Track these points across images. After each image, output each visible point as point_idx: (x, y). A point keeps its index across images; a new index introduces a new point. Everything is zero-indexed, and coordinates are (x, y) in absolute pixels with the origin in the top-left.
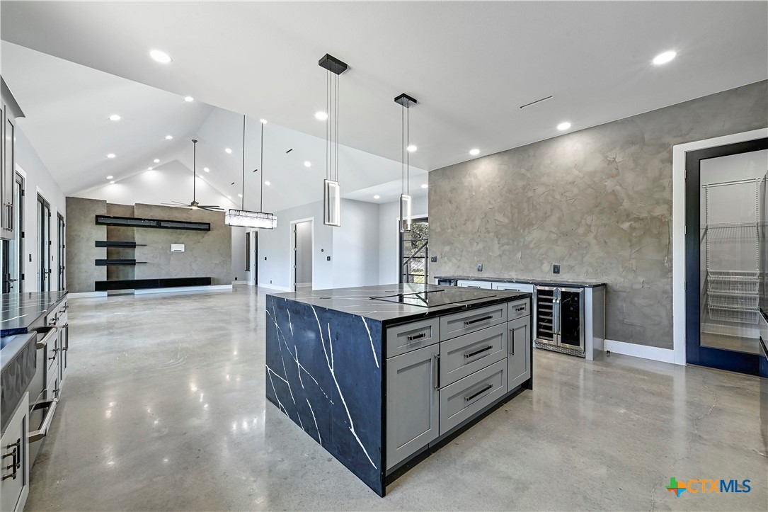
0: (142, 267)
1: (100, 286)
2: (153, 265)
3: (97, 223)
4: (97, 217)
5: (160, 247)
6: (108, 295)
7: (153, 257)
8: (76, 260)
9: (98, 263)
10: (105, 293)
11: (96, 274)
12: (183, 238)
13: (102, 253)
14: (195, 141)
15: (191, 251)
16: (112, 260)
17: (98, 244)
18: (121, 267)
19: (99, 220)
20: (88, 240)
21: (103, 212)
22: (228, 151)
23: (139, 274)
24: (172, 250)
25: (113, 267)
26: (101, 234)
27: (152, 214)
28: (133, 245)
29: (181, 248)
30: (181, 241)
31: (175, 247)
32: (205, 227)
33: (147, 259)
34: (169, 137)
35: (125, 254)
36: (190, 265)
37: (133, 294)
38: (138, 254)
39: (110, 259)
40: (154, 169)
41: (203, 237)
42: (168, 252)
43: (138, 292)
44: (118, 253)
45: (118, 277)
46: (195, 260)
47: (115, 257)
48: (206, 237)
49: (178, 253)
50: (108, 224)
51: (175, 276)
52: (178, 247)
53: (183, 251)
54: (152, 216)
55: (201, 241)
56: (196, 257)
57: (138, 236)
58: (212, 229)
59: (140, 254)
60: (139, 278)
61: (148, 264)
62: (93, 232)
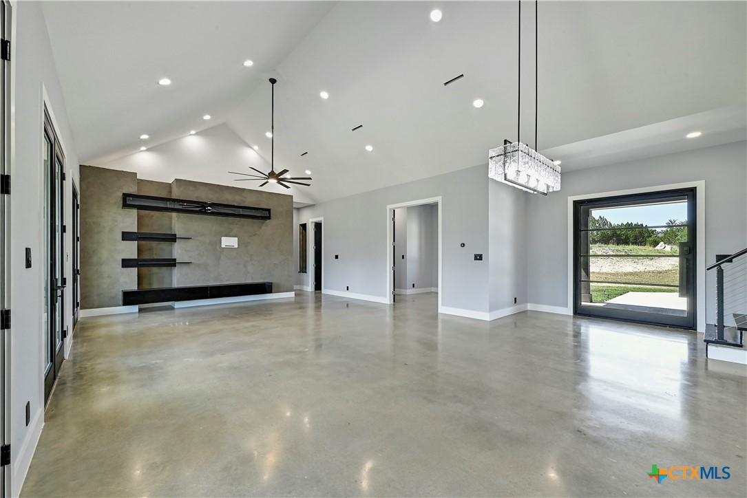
0: (185, 269)
1: (129, 298)
2: (199, 266)
3: (126, 205)
4: (125, 196)
5: (208, 241)
6: (140, 310)
7: (198, 255)
8: (95, 259)
9: (126, 263)
10: (135, 308)
11: (122, 280)
12: (236, 229)
13: (130, 250)
14: (273, 81)
15: (246, 246)
16: (145, 260)
17: (126, 236)
18: (155, 269)
19: (128, 201)
20: (111, 230)
21: (132, 190)
22: (324, 95)
23: (178, 279)
24: (223, 246)
25: (145, 270)
26: (129, 221)
27: (196, 195)
28: (172, 238)
29: (233, 242)
30: (232, 233)
31: (226, 242)
32: (263, 215)
33: (191, 257)
34: (249, 63)
35: (160, 250)
36: (245, 266)
37: (172, 308)
38: (178, 251)
39: (141, 258)
40: (197, 134)
41: (260, 228)
42: (218, 248)
43: (180, 306)
44: (150, 249)
45: (150, 283)
46: (251, 260)
47: (146, 256)
48: (264, 228)
49: (230, 249)
50: (139, 207)
51: (227, 281)
52: (229, 242)
53: (236, 246)
54: (197, 197)
55: (257, 233)
56: (251, 255)
57: (179, 226)
58: (275, 217)
59: (181, 251)
60: (180, 284)
61: (192, 265)
62: (119, 218)
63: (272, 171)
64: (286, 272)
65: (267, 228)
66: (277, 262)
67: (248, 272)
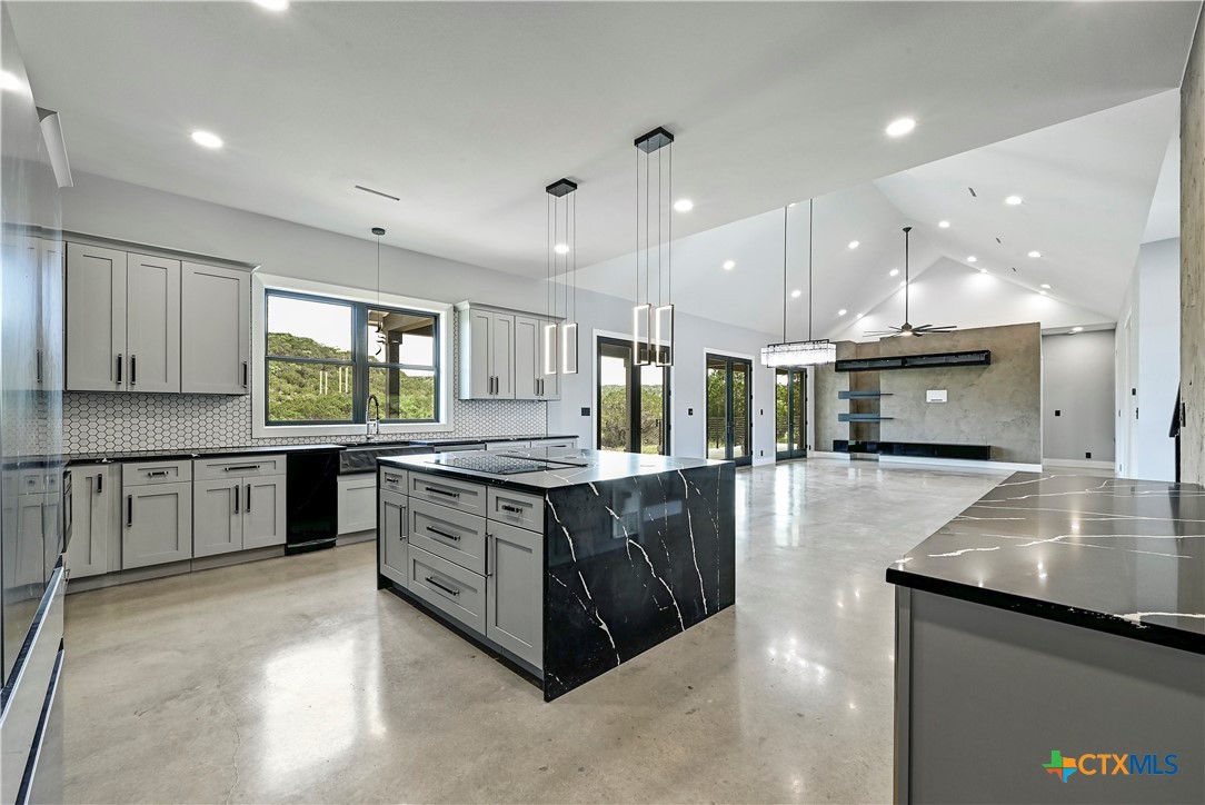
0: (888, 423)
1: (839, 446)
2: (902, 421)
4: (837, 362)
5: (911, 396)
6: (852, 458)
7: (901, 410)
9: (841, 418)
10: (847, 455)
11: (839, 431)
12: (944, 380)
13: (845, 406)
14: (907, 230)
15: (958, 401)
17: (841, 395)
19: (840, 366)
20: (833, 390)
21: (846, 355)
23: (887, 434)
24: (929, 400)
26: (844, 383)
28: (878, 396)
29: (941, 395)
30: (941, 385)
31: (932, 395)
33: (893, 413)
34: (854, 244)
36: (957, 423)
37: (877, 460)
38: (882, 407)
39: (854, 414)
41: (980, 375)
42: (922, 403)
43: (884, 459)
45: (869, 437)
46: (966, 417)
48: (986, 375)
49: (937, 403)
50: (850, 370)
51: (933, 440)
52: (937, 395)
53: (945, 400)
54: (900, 352)
55: (976, 382)
56: (966, 411)
57: (882, 382)
58: (997, 360)
59: (886, 407)
60: (883, 438)
61: (896, 422)
62: (838, 381)
63: (907, 323)
64: (1026, 436)
65: (990, 376)
66: (1009, 420)
67: (962, 432)
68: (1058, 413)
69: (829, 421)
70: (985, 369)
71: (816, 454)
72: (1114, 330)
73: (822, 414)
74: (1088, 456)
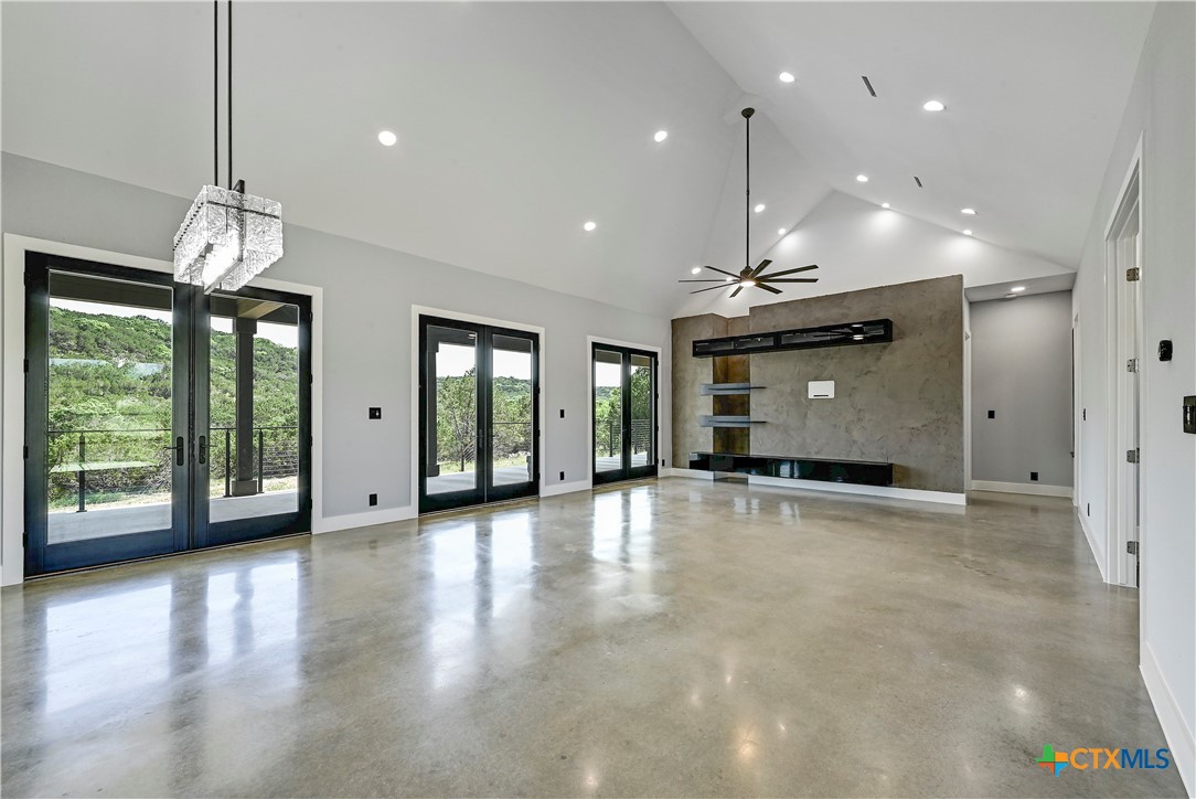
0: (759, 427)
2: (777, 427)
3: (698, 354)
4: (694, 342)
5: (789, 390)
6: (715, 480)
7: (776, 410)
10: (710, 475)
11: (700, 440)
12: (831, 365)
13: (708, 406)
14: (747, 114)
15: (849, 395)
19: (698, 348)
20: (693, 383)
23: (759, 447)
24: (811, 396)
26: (704, 371)
27: (773, 324)
28: (747, 389)
29: (827, 389)
30: (826, 374)
31: (815, 389)
33: (764, 414)
34: (661, 136)
36: (848, 430)
37: (745, 482)
38: (753, 406)
41: (878, 359)
42: (802, 399)
43: (753, 481)
46: (859, 420)
48: (886, 357)
49: (822, 401)
50: (715, 354)
51: (817, 453)
52: (822, 389)
53: (832, 396)
55: (873, 369)
56: (860, 410)
57: (753, 370)
58: (902, 335)
59: (760, 406)
60: (755, 452)
61: (768, 426)
62: (699, 370)
63: (748, 267)
64: (942, 448)
65: (894, 357)
66: (918, 425)
67: (854, 442)
68: (991, 414)
69: (688, 426)
70: (885, 348)
71: (673, 471)
72: (1070, 292)
73: (681, 417)
74: (1034, 477)
